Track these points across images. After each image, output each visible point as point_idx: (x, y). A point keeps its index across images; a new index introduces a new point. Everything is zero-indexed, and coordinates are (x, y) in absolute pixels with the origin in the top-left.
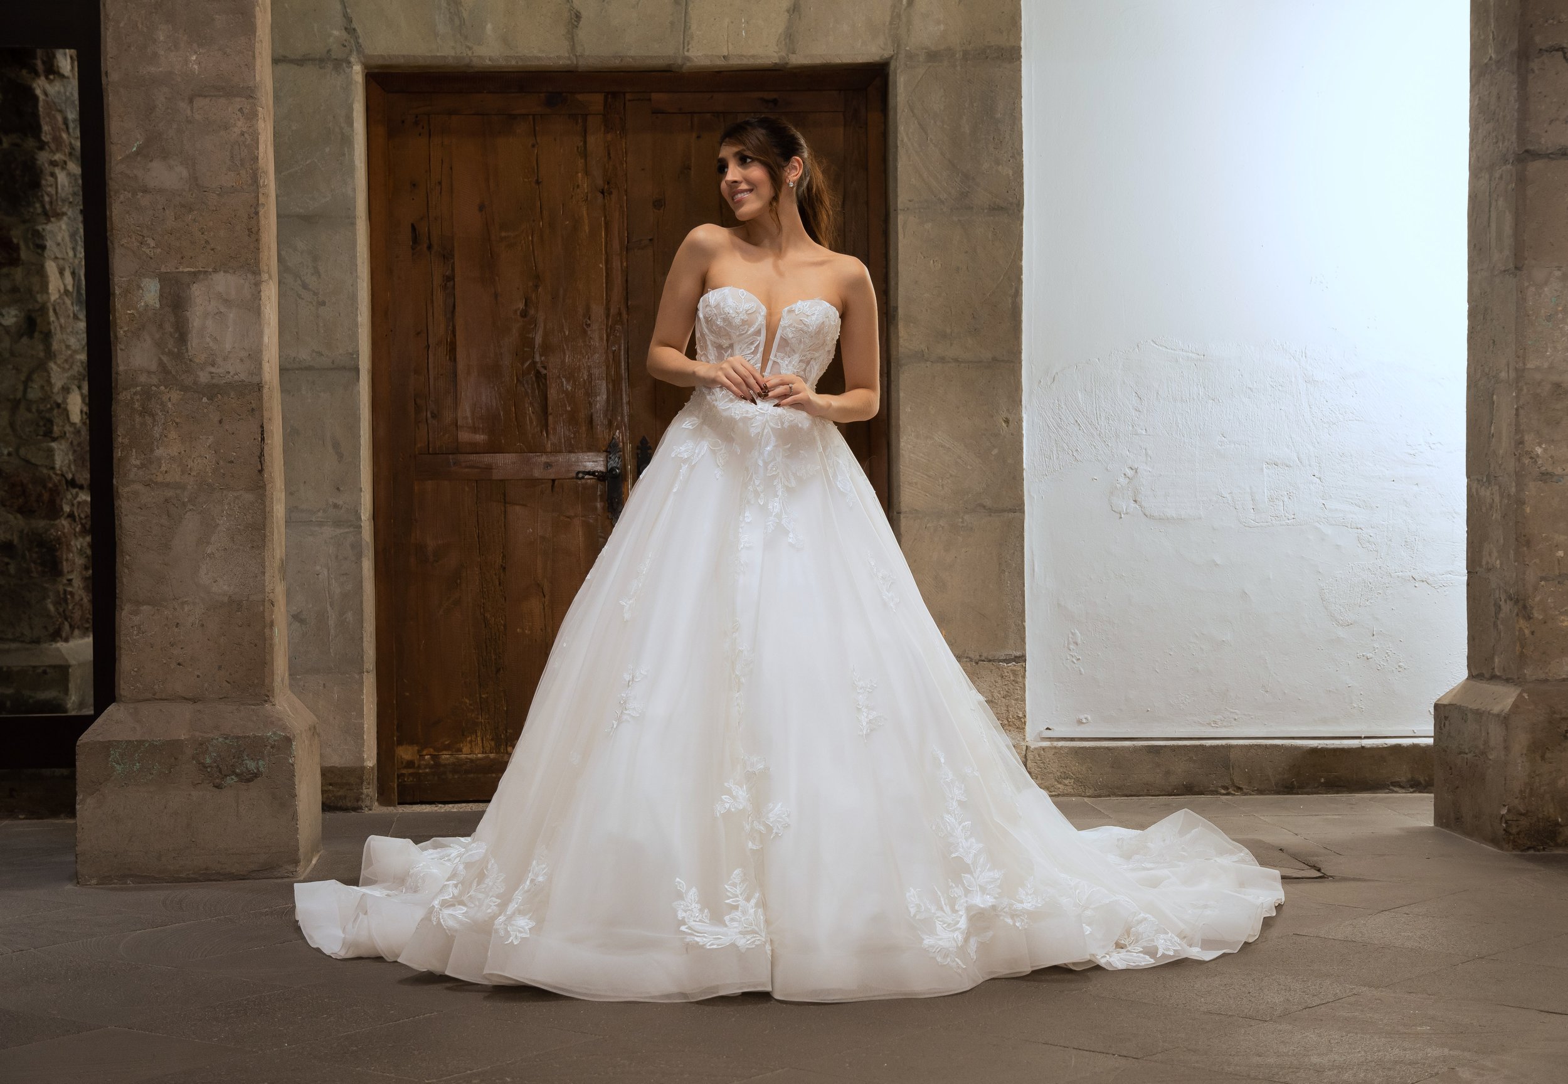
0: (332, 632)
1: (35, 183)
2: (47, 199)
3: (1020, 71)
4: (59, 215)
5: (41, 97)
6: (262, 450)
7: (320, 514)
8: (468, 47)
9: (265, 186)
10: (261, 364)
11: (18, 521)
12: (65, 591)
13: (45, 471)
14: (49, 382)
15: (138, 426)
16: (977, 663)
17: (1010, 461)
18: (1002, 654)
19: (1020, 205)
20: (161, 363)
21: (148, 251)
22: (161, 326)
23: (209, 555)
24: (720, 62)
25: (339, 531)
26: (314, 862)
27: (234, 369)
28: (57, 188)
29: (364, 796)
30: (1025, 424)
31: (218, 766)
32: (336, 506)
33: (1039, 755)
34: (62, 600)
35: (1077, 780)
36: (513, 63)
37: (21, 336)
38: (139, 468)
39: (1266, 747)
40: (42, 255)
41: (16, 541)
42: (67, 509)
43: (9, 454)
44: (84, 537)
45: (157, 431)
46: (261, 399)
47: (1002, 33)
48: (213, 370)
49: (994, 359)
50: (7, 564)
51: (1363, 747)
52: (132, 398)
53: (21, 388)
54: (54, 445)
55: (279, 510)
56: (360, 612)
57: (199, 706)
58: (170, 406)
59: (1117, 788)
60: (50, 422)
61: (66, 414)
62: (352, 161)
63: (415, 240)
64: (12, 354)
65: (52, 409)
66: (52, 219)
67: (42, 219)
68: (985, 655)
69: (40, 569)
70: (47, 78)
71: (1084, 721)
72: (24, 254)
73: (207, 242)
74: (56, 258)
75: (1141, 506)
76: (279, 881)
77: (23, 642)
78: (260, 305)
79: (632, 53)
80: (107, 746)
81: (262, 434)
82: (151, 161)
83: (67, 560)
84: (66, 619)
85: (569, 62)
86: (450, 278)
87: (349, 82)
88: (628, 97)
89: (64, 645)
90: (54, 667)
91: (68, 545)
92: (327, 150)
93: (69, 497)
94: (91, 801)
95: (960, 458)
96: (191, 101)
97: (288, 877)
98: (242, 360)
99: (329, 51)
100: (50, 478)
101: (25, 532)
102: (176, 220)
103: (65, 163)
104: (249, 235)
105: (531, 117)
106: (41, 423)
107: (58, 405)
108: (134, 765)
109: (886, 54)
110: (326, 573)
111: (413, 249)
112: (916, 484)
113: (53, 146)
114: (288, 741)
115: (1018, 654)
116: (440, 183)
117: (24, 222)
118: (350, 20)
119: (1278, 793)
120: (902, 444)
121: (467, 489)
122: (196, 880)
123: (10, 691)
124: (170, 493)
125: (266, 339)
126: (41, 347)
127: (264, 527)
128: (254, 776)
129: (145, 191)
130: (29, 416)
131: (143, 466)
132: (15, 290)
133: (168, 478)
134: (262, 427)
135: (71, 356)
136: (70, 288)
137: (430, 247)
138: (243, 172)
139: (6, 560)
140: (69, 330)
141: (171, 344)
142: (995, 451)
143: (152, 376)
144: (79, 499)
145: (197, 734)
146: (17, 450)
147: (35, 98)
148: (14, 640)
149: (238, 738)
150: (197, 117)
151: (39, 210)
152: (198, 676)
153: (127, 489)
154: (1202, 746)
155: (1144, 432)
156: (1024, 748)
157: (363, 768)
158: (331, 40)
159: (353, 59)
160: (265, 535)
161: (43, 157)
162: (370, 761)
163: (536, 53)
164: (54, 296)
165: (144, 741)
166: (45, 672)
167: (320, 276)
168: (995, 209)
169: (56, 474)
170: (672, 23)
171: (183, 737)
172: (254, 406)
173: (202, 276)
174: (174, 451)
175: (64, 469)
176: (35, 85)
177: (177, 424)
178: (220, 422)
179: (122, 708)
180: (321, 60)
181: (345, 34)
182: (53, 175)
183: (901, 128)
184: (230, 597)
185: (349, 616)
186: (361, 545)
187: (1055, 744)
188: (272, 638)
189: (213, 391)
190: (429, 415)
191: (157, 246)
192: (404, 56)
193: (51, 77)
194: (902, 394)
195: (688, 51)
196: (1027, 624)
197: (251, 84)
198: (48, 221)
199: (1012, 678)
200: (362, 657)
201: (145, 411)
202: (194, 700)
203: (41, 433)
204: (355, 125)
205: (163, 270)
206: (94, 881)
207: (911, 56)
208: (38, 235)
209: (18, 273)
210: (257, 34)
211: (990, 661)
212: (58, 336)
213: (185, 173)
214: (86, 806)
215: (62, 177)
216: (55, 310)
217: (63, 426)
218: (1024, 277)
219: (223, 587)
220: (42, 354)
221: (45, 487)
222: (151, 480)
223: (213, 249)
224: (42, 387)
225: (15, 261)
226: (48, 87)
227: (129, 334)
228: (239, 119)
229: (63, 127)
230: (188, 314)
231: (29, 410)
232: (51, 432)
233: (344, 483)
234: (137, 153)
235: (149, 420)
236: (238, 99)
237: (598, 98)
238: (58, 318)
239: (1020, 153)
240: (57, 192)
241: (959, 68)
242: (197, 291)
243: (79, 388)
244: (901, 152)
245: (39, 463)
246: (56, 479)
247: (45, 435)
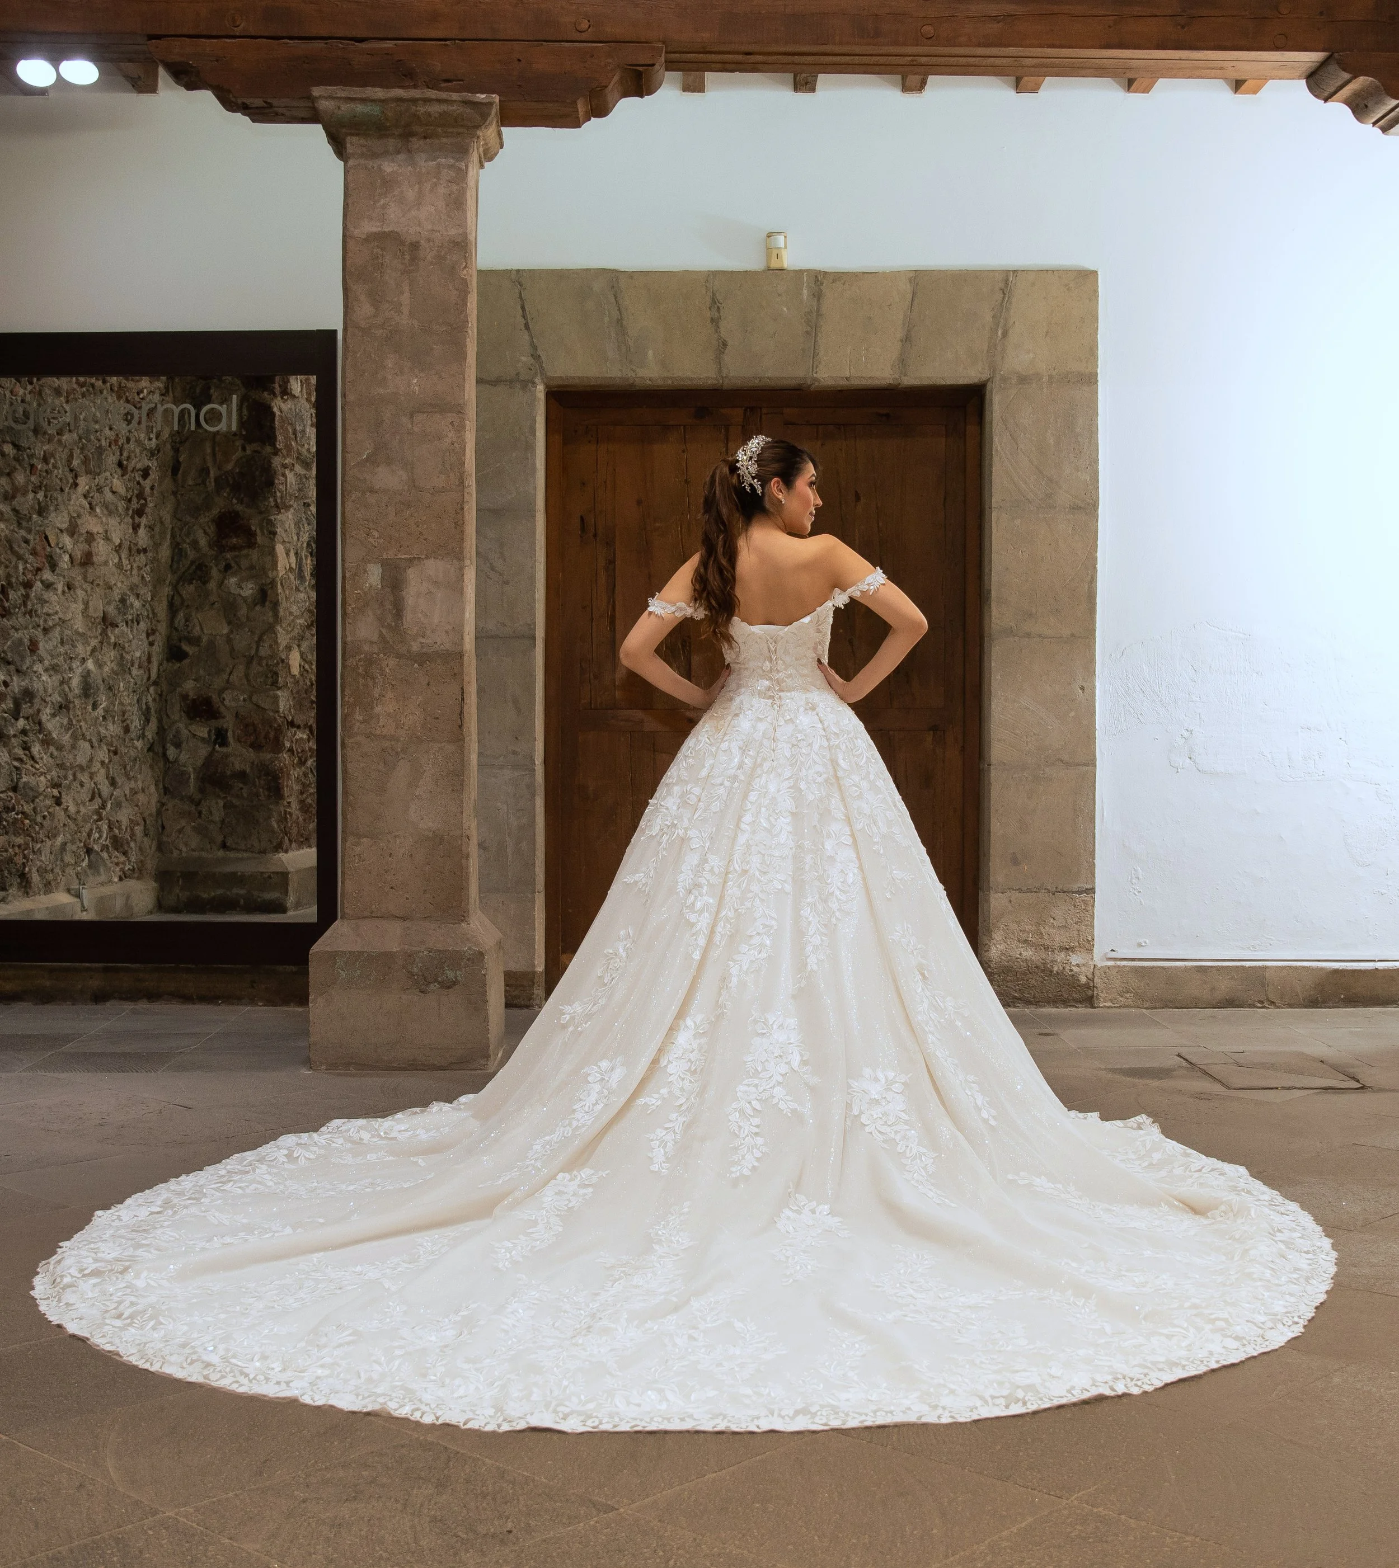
0: (510, 857)
1: (270, 483)
2: (278, 494)
3: (1097, 393)
4: (287, 508)
5: (278, 413)
6: (462, 709)
7: (501, 759)
8: (632, 369)
9: (469, 486)
10: (462, 636)
11: (250, 754)
12: (286, 811)
13: (271, 714)
14: (276, 642)
15: (361, 688)
16: (1054, 894)
17: (1085, 722)
18: (1075, 887)
19: (1096, 505)
20: (381, 634)
21: (373, 542)
22: (382, 604)
23: (417, 796)
24: (843, 383)
25: (516, 774)
26: (500, 1055)
27: (441, 641)
28: (286, 485)
29: (534, 996)
30: (1097, 691)
31: (423, 975)
32: (514, 753)
33: (1105, 973)
34: (283, 819)
35: (1136, 994)
36: (670, 382)
37: (255, 606)
38: (361, 723)
39: (1296, 968)
40: (273, 540)
41: (248, 770)
42: (287, 744)
43: (244, 700)
44: (300, 768)
45: (376, 692)
46: (462, 665)
47: (1082, 361)
48: (423, 640)
49: (1073, 635)
50: (242, 789)
51: (1377, 969)
52: (357, 665)
53: (254, 647)
54: (279, 693)
55: (474, 758)
56: (533, 841)
57: (407, 923)
58: (387, 670)
59: (1171, 1001)
60: (276, 674)
61: (288, 667)
62: (534, 465)
63: (583, 528)
64: (248, 618)
65: (278, 663)
66: (282, 511)
67: (275, 511)
68: (1060, 887)
69: (266, 793)
70: (282, 398)
71: (1143, 944)
72: (259, 539)
73: (421, 533)
74: (284, 541)
75: (1194, 762)
76: (473, 1072)
77: (252, 852)
78: (462, 586)
79: (769, 374)
80: (334, 955)
81: (463, 695)
82: (378, 466)
83: (287, 786)
84: (286, 834)
85: (715, 382)
86: (611, 562)
87: (534, 398)
88: (764, 411)
89: (285, 855)
90: (277, 873)
91: (289, 774)
92: (514, 455)
93: (289, 735)
94: (320, 1000)
95: (1042, 719)
96: (412, 417)
97: (481, 1069)
98: (447, 632)
99: (518, 373)
100: (275, 719)
101: (256, 763)
102: (396, 514)
103: (293, 465)
104: (456, 528)
105: (682, 427)
106: (270, 675)
107: (283, 661)
108: (356, 971)
109: (984, 378)
110: (505, 807)
111: (581, 537)
112: (1004, 740)
113: (284, 452)
114: (481, 954)
115: (1089, 887)
116: (605, 482)
117: (261, 513)
118: (536, 348)
119: (1306, 1007)
120: (993, 707)
121: (622, 739)
122: (405, 1069)
123: (243, 892)
124: (387, 744)
125: (467, 615)
126: (271, 613)
127: (463, 774)
128: (453, 984)
129: (372, 491)
130: (261, 669)
131: (364, 721)
132: (252, 567)
133: (385, 731)
134: (462, 689)
135: (293, 621)
136: (294, 566)
137: (595, 535)
138: (452, 475)
139: (241, 785)
140: (292, 599)
141: (389, 619)
142: (1073, 714)
143: (374, 646)
144: (297, 737)
145: (406, 947)
146: (250, 698)
147: (273, 414)
148: (246, 851)
149: (439, 951)
150: (416, 429)
151: (273, 504)
152: (407, 899)
153: (352, 740)
154: (1243, 967)
155: (1198, 699)
156: (1092, 967)
157: (534, 973)
158: (520, 365)
159: (538, 380)
160: (463, 781)
161: (276, 461)
162: (540, 968)
163: (689, 374)
164: (281, 573)
165: (363, 952)
166: (270, 877)
167: (505, 560)
168: (1075, 508)
169: (280, 717)
170: (803, 350)
171: (395, 950)
172: (456, 671)
173: (416, 562)
174: (390, 708)
175: (286, 712)
176: (273, 404)
177: (393, 686)
178: (428, 684)
179: (346, 924)
180: (511, 381)
181: (530, 359)
182: (284, 475)
183: (996, 439)
184: (434, 832)
185: (524, 845)
186: (534, 786)
187: (1119, 963)
188: (467, 868)
189: (423, 658)
190: (592, 677)
191: (379, 537)
192: (579, 377)
193: (285, 397)
194: (993, 664)
195: (816, 373)
196: (1096, 861)
197: (461, 402)
198: (280, 512)
199: (1083, 907)
200: (534, 880)
201: (367, 675)
202: (404, 919)
203: (269, 683)
204: (537, 434)
205: (385, 557)
206: (324, 1067)
207: (1004, 379)
208: (270, 523)
209: (254, 554)
210: (468, 361)
211: (1064, 892)
212: (284, 604)
213: (405, 477)
214: (317, 1005)
215: (290, 476)
216: (282, 584)
217: (286, 678)
218: (1099, 566)
219: (429, 824)
220: (271, 620)
221: (271, 727)
222: (371, 733)
223: (425, 540)
224: (271, 646)
225: (251, 544)
226: (282, 405)
227: (356, 611)
228: (450, 431)
229: (293, 436)
230: (404, 593)
231: (260, 665)
232: (277, 682)
233: (521, 733)
234: (367, 460)
235: (370, 683)
236: (450, 415)
237: (740, 411)
238: (284, 591)
239: (1096, 461)
240: (286, 489)
241: (1045, 390)
242: (412, 574)
243: (299, 646)
244: (996, 460)
245: (267, 707)
246: (279, 720)
247: (272, 684)
